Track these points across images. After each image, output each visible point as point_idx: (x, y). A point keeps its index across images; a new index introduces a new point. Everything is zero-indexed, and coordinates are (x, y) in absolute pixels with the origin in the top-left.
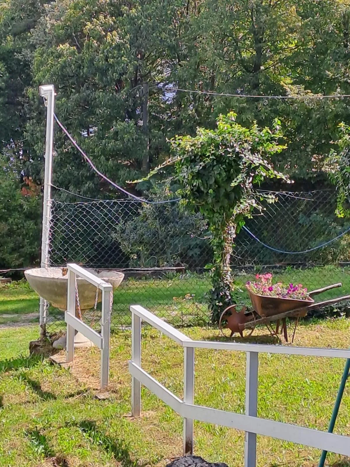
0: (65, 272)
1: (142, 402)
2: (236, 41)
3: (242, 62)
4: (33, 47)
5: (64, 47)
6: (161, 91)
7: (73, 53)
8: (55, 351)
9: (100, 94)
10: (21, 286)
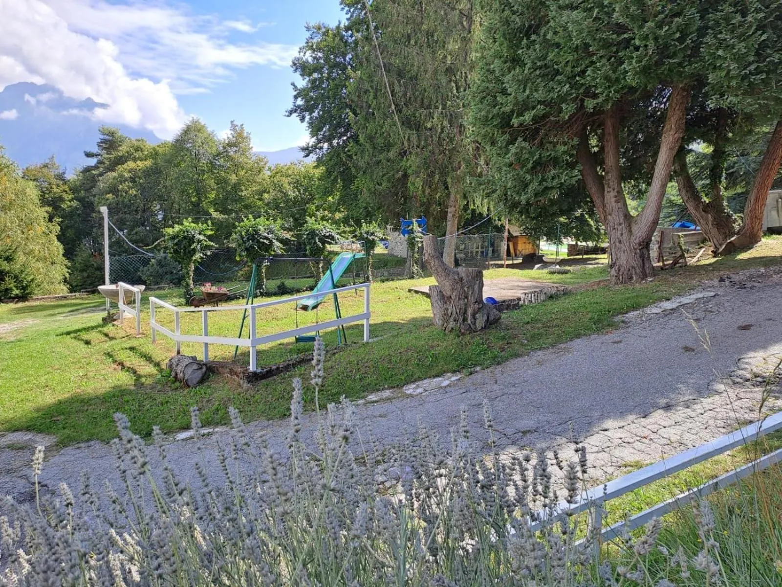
0: (117, 286)
1: (157, 338)
2: (189, 194)
3: (192, 202)
4: (94, 196)
5: (110, 196)
6: (156, 215)
7: (114, 198)
8: (115, 320)
9: (127, 216)
10: (96, 296)
